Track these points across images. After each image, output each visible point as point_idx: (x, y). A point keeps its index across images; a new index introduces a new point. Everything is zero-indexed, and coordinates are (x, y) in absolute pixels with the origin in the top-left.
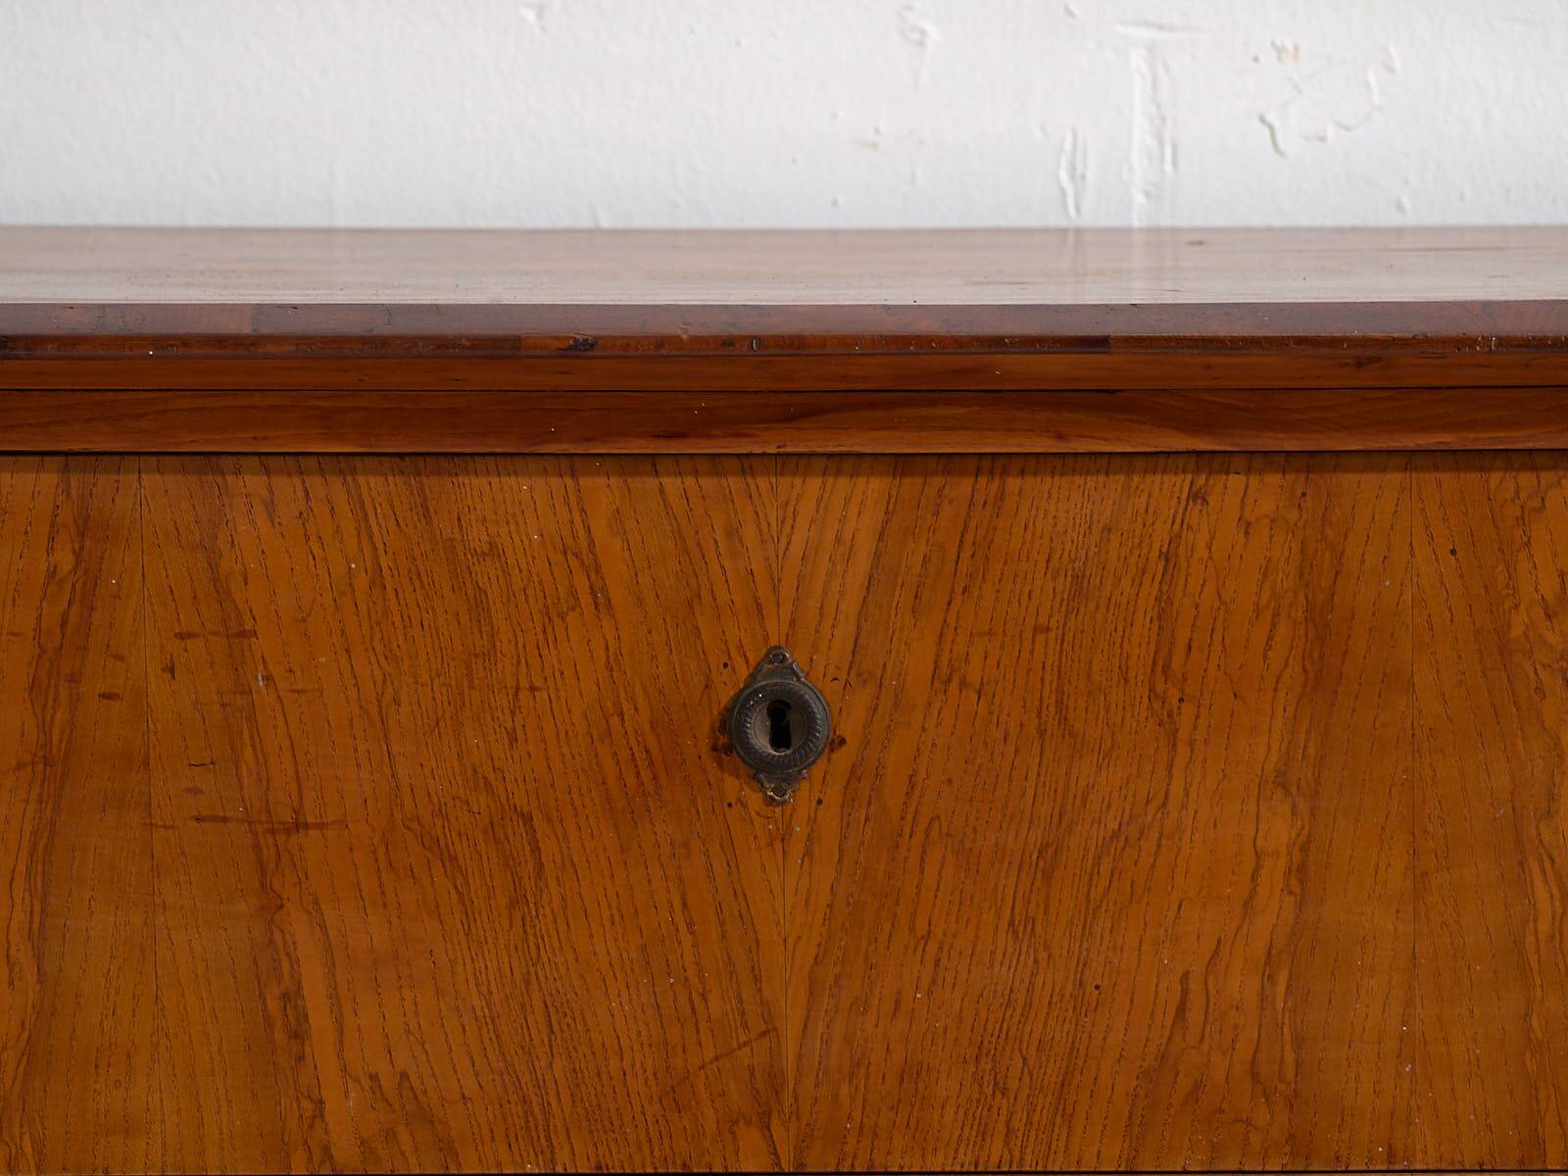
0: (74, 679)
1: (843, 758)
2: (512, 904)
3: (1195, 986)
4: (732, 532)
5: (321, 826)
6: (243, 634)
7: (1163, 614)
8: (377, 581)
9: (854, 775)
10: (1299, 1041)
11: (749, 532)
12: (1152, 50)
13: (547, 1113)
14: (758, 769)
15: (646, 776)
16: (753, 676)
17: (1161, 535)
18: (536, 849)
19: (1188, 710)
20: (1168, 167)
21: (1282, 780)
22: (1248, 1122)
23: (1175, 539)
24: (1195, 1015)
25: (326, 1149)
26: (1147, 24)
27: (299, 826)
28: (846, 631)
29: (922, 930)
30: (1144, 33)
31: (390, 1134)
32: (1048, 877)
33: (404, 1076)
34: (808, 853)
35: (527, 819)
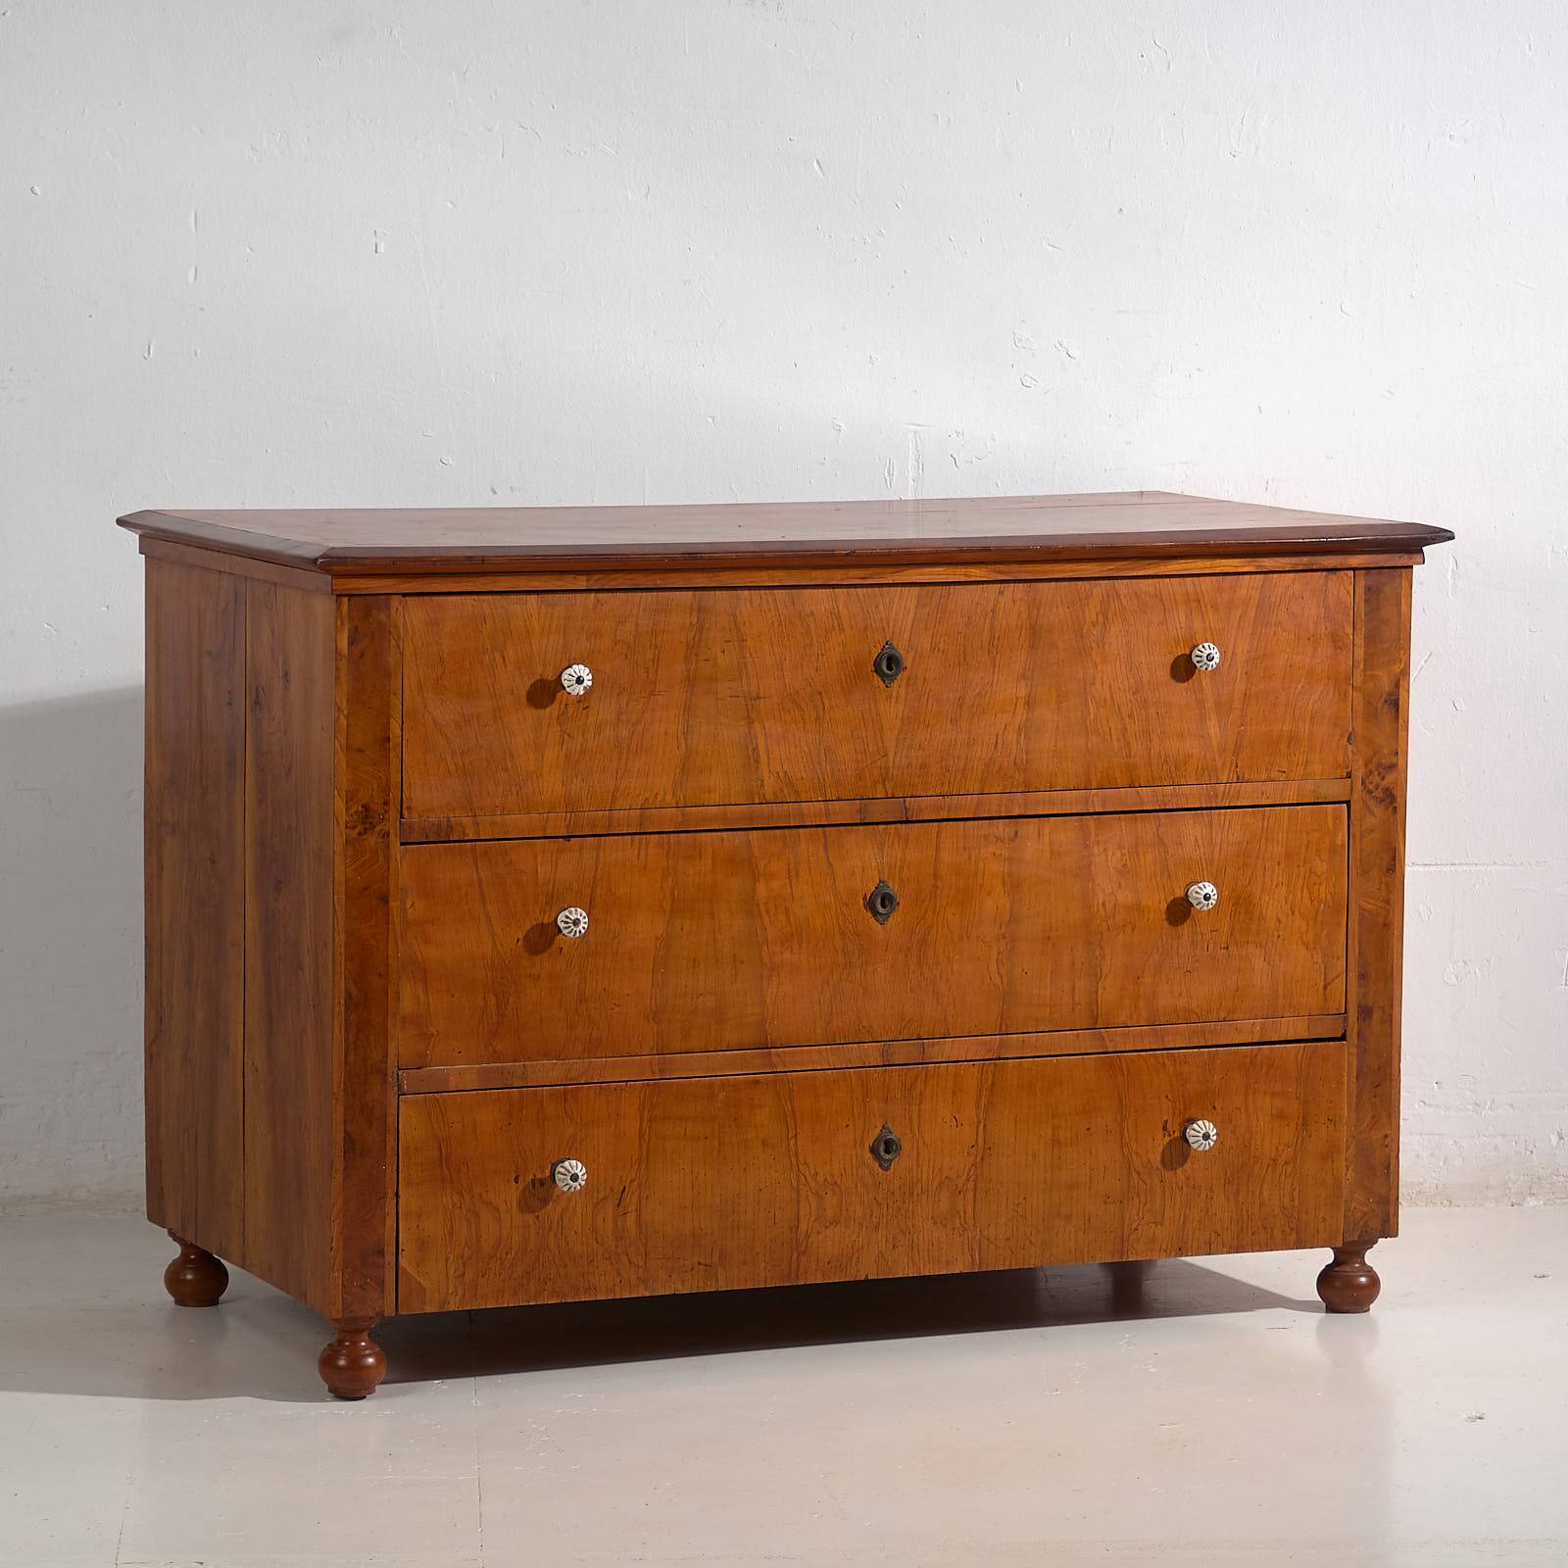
0: (697, 655)
1: (906, 673)
2: (816, 719)
3: (1000, 737)
4: (877, 607)
5: (764, 698)
6: (743, 640)
7: (992, 628)
8: (780, 624)
9: (909, 678)
10: (1027, 753)
11: (881, 607)
12: (915, 432)
13: (824, 781)
14: (883, 676)
15: (853, 681)
16: (882, 650)
17: (991, 605)
18: (823, 703)
19: (999, 655)
20: (921, 471)
21: (1023, 677)
22: (1013, 778)
23: (995, 606)
24: (1000, 746)
25: (764, 795)
26: (914, 424)
27: (758, 698)
28: (907, 635)
29: (927, 723)
30: (912, 427)
31: (782, 791)
32: (961, 707)
33: (786, 772)
34: (896, 702)
35: (820, 693)
